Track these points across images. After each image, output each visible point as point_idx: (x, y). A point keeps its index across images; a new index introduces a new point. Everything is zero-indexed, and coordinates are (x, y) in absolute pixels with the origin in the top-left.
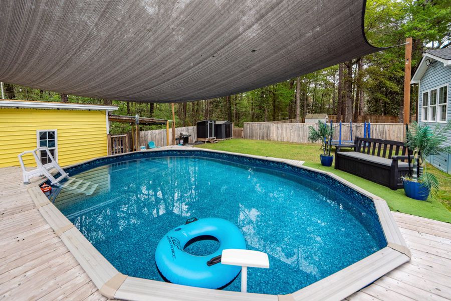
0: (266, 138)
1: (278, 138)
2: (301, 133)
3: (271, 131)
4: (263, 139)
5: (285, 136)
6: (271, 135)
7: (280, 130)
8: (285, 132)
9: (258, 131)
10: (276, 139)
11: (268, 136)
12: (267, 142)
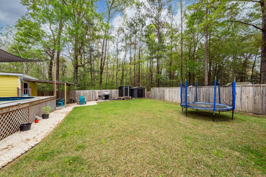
1: (169, 99)
3: (165, 94)
4: (161, 99)
5: (174, 97)
7: (171, 93)
9: (158, 94)
11: (164, 97)
12: (163, 102)
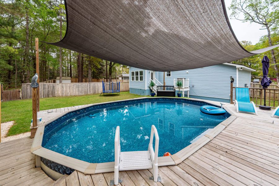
0: (50, 96)
2: (80, 89)
4: (48, 97)
5: (68, 92)
6: (56, 92)
7: (65, 88)
8: (68, 89)
10: (61, 95)
11: (53, 93)
12: (53, 98)
